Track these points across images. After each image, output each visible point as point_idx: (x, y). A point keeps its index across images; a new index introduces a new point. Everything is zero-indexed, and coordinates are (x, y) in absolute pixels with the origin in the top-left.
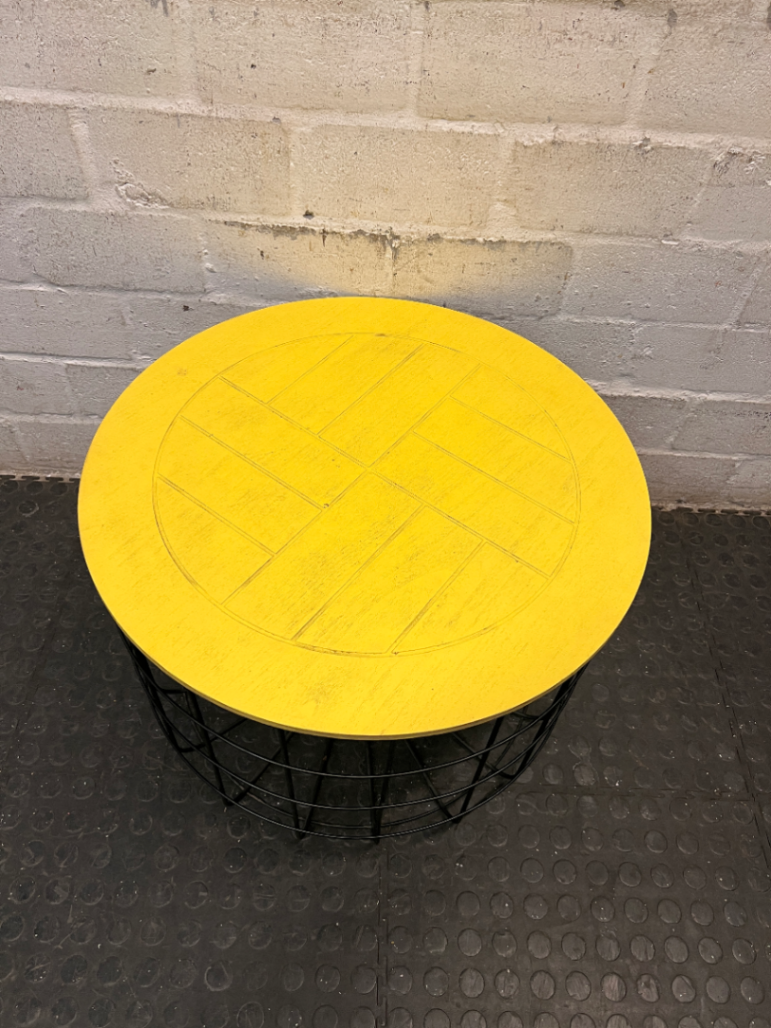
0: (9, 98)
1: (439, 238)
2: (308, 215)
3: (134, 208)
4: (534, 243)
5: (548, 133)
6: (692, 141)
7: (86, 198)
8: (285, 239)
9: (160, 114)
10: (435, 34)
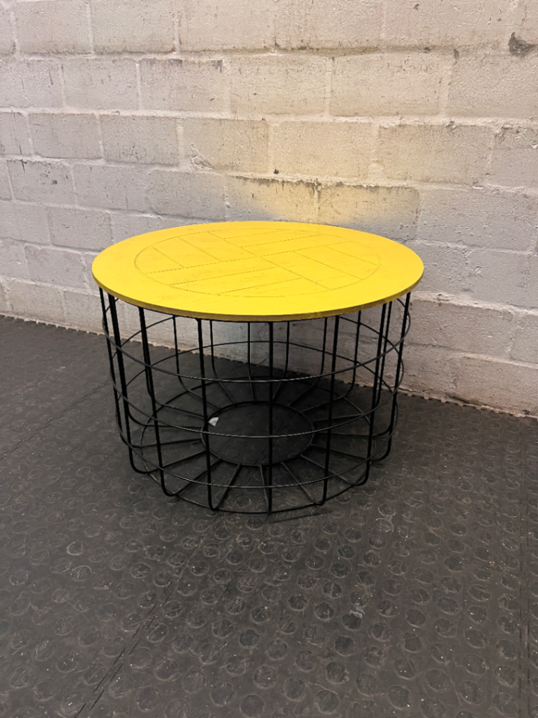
1: (342, 184)
2: (276, 172)
3: (197, 169)
4: (395, 187)
5: (396, 121)
6: (479, 122)
7: (177, 165)
8: (264, 186)
9: (213, 119)
10: (337, 73)
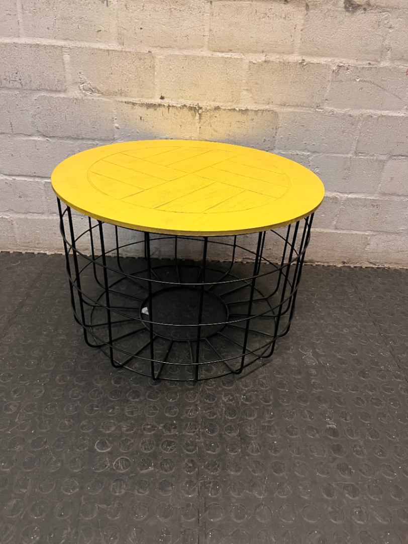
0: (38, 43)
1: (219, 108)
2: (162, 98)
3: (86, 95)
4: (261, 110)
5: (263, 58)
6: (323, 61)
7: (65, 91)
8: (151, 110)
9: (101, 49)
10: (215, 15)
